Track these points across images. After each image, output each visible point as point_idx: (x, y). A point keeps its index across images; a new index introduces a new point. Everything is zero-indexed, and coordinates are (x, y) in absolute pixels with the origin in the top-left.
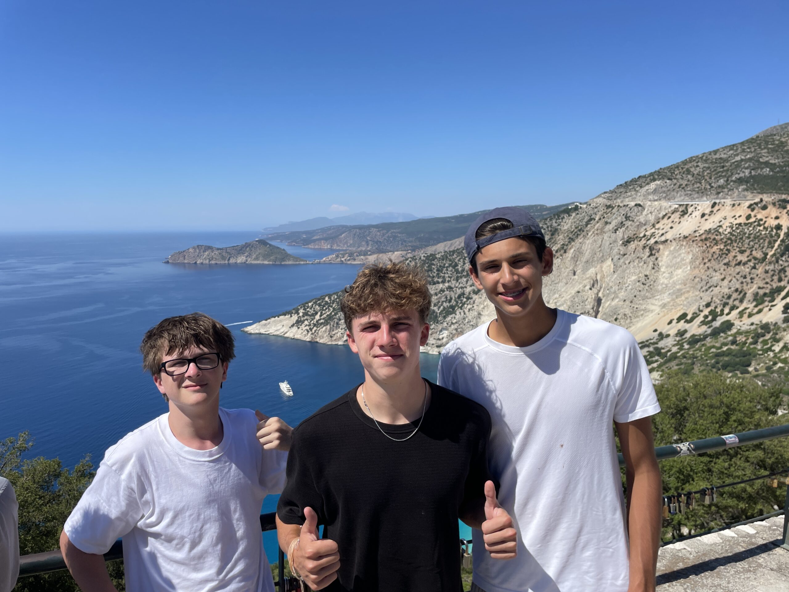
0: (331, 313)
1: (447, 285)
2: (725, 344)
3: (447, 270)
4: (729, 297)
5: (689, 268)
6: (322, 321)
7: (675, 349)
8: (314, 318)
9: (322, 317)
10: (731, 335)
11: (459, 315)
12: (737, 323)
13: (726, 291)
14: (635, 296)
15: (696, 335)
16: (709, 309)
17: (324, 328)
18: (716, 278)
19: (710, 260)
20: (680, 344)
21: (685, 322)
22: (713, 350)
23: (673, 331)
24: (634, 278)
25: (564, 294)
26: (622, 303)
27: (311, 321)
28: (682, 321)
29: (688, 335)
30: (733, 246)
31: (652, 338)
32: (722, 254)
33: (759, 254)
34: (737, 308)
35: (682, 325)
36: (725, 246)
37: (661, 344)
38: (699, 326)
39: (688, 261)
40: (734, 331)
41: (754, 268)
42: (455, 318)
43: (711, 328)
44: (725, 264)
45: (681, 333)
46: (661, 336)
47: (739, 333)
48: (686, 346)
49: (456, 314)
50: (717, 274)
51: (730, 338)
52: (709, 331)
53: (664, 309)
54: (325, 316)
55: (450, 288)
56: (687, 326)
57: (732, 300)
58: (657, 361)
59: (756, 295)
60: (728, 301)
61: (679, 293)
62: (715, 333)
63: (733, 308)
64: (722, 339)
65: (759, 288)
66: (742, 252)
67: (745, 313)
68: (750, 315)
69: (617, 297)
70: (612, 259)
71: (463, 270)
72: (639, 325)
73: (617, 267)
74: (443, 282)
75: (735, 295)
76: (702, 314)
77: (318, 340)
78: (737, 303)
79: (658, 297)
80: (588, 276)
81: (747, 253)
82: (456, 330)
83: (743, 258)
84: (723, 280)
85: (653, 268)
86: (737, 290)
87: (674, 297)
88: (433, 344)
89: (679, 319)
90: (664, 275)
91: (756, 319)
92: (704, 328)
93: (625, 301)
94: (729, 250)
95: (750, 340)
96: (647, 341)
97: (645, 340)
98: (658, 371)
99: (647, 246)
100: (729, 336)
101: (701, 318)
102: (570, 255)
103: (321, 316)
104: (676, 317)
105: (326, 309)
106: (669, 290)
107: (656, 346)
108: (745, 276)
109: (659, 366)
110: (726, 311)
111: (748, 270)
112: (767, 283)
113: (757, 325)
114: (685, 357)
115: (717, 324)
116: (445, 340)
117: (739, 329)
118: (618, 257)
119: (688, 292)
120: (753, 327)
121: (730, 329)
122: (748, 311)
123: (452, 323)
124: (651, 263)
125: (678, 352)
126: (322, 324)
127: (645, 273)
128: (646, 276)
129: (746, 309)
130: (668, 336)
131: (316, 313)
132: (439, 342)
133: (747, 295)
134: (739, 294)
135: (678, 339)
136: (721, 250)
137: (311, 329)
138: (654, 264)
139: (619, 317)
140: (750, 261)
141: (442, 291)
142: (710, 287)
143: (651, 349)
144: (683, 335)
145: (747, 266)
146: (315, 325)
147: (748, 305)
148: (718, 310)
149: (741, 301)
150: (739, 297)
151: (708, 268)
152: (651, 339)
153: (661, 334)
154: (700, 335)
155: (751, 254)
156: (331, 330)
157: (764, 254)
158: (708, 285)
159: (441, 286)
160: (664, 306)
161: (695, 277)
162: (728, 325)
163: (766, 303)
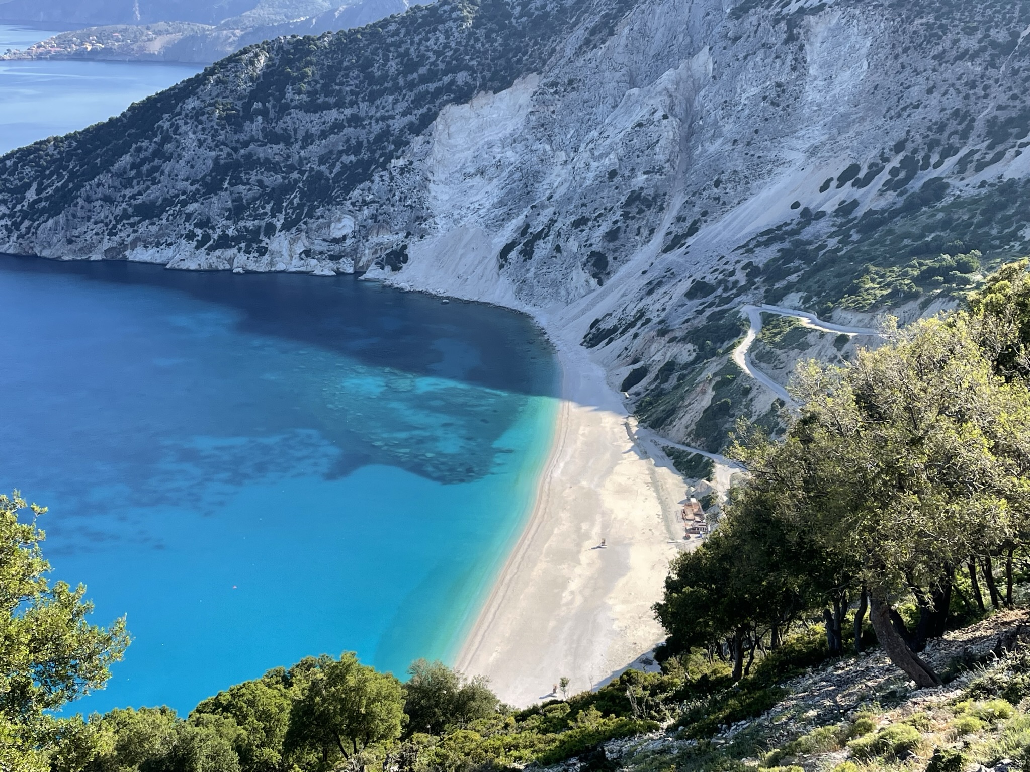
0: (65, 185)
1: (348, 112)
2: (930, 229)
3: (347, 76)
4: (942, 127)
5: (865, 67)
6: (43, 203)
7: (833, 243)
8: (24, 198)
9: (44, 195)
10: (943, 209)
11: (378, 183)
12: (954, 182)
13: (936, 116)
14: (756, 132)
15: (876, 212)
16: (901, 156)
17: (51, 222)
18: (916, 88)
19: (905, 50)
20: (842, 233)
21: (853, 185)
22: (906, 242)
23: (830, 203)
24: (753, 91)
25: (610, 131)
26: (729, 147)
27: (14, 206)
28: (850, 183)
29: (859, 212)
30: (954, 19)
31: (789, 221)
32: (932, 35)
33: (1001, 35)
34: (956, 152)
35: (847, 192)
36: (936, 18)
37: (807, 233)
38: (881, 193)
39: (864, 51)
40: (948, 200)
41: (992, 64)
42: (369, 189)
43: (905, 196)
44: (934, 58)
45: (846, 209)
46: (809, 216)
47: (958, 204)
48: (855, 237)
49: (372, 182)
50: (920, 79)
51: (940, 216)
52: (901, 202)
53: (813, 159)
54: (50, 191)
55: (355, 120)
56: (858, 193)
57: (946, 134)
58: (797, 270)
59: (991, 123)
60: (938, 136)
61: (842, 124)
62: (911, 207)
63: (949, 151)
64: (924, 218)
65: (1000, 107)
66: (970, 31)
67: (971, 162)
68: (980, 167)
69: (720, 136)
70: (710, 49)
71: (384, 78)
72: (765, 194)
73: (720, 65)
74: (340, 105)
75: (953, 125)
76: (888, 167)
77: (37, 250)
78: (955, 140)
79: (803, 132)
80: (659, 89)
81: (979, 35)
82: (374, 217)
83: (970, 43)
84: (930, 91)
85: (794, 69)
86: (956, 113)
87: (835, 131)
88: (321, 253)
89: (843, 180)
90: (816, 82)
91: (990, 174)
92: (891, 196)
93: (735, 141)
94: (943, 28)
95: (978, 218)
96: (779, 228)
97: (774, 227)
98: (798, 291)
99: (783, 18)
100: (939, 210)
101: (884, 176)
102: (623, 41)
103: (39, 192)
104: (836, 175)
105: (52, 174)
106: (826, 115)
107: (796, 237)
108: (974, 82)
109: (802, 280)
110: (935, 159)
111: (978, 69)
112: (1014, 97)
113: (991, 185)
114: (851, 259)
115: (916, 185)
116: (349, 242)
117: (959, 196)
118: (723, 44)
119: (862, 119)
120: (984, 191)
121: (939, 198)
122: (976, 157)
123: (365, 203)
124: (790, 57)
125: (840, 250)
126: (43, 211)
127: (778, 80)
128: (779, 85)
129: (972, 153)
130: (822, 214)
131: (28, 186)
132: (337, 248)
133: (975, 124)
134: (959, 124)
135: (839, 221)
136: (929, 26)
137: (17, 226)
138: (796, 60)
139: (724, 178)
140: (983, 50)
141: (337, 127)
142: (904, 109)
143: (786, 245)
144: (850, 212)
145: (978, 61)
146: (25, 215)
147: (976, 144)
148: (920, 156)
149: (964, 135)
150: (960, 128)
151: (903, 67)
152: (786, 224)
153: (806, 213)
154: (883, 211)
155: (987, 36)
156: (68, 226)
157: (1011, 34)
158: (902, 104)
159: (332, 115)
160: (813, 151)
161: (876, 88)
162: (937, 188)
163: (1011, 141)
